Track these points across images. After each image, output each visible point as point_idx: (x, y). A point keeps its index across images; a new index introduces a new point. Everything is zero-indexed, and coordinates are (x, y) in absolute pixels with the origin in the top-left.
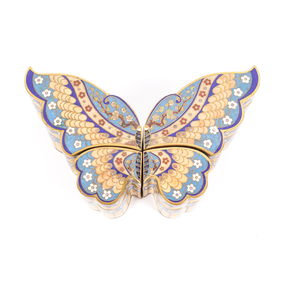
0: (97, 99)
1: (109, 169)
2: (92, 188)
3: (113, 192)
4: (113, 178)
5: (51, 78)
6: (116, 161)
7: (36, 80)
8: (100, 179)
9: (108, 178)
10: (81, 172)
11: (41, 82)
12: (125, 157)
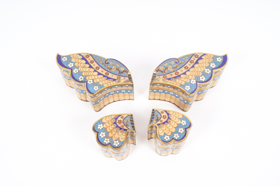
0: (101, 62)
1: (115, 128)
2: (106, 141)
3: (120, 141)
4: (118, 133)
5: (72, 56)
6: (118, 122)
7: (63, 59)
8: (110, 135)
9: (115, 133)
10: (98, 133)
11: (66, 60)
12: (123, 119)
